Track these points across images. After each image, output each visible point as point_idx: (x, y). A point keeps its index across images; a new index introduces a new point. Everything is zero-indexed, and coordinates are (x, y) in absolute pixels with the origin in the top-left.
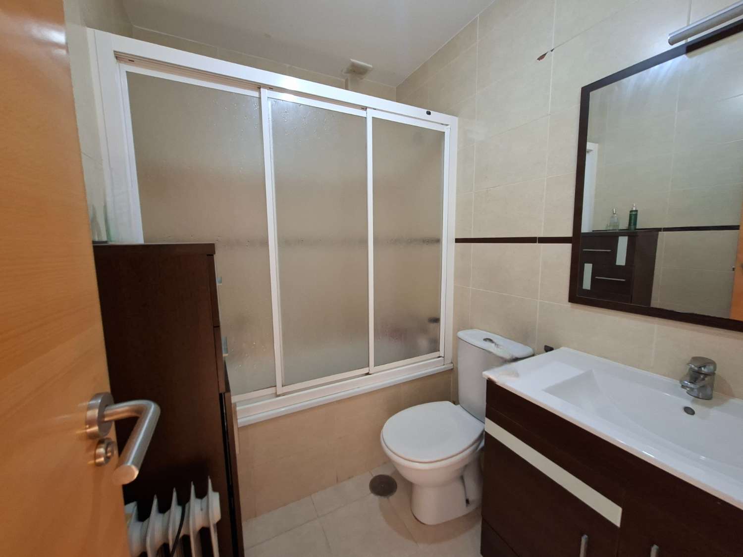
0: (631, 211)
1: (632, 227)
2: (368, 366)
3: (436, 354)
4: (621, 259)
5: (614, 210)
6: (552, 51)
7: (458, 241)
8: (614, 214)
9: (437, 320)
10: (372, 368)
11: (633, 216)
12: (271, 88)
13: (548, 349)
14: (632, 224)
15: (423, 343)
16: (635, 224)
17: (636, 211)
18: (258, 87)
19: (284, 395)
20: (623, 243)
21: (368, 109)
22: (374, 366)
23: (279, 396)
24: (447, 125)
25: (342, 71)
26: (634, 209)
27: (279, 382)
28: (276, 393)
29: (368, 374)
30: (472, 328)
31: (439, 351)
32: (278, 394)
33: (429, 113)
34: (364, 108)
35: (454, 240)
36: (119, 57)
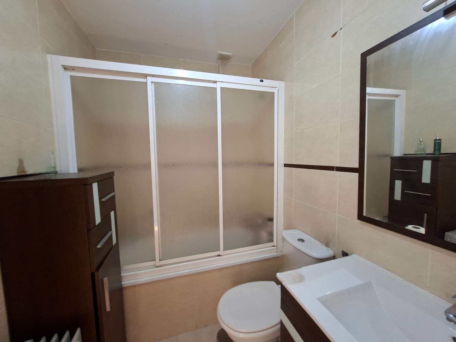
0: (435, 140)
1: (437, 153)
2: (219, 250)
3: (271, 244)
4: (426, 178)
5: (421, 139)
6: (341, 29)
7: (286, 165)
8: (421, 142)
9: (271, 220)
10: (221, 252)
11: (438, 144)
12: (153, 76)
13: (345, 254)
14: (436, 150)
15: (264, 235)
16: (439, 149)
17: (440, 140)
18: (146, 76)
19: (161, 267)
20: (427, 165)
21: (217, 83)
22: (224, 251)
23: (158, 267)
24: (276, 87)
25: (215, 59)
26: (438, 138)
27: (157, 258)
28: (156, 265)
29: (219, 255)
30: (294, 228)
31: (273, 242)
32: (157, 265)
33: (262, 81)
34: (215, 82)
35: (283, 165)
36: (66, 68)
